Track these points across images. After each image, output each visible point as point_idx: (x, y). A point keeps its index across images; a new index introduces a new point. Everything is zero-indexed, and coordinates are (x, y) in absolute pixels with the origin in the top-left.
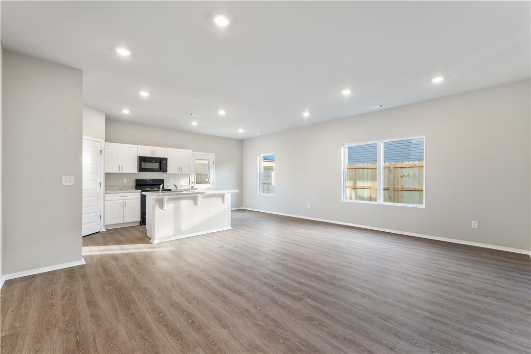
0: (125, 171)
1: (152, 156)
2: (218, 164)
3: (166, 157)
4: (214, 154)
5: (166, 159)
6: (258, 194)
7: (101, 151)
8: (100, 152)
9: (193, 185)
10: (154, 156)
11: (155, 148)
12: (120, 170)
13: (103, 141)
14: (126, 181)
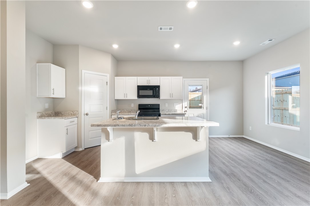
0: (128, 98)
1: (148, 85)
2: (212, 89)
3: (159, 85)
4: (208, 79)
5: (158, 87)
6: (266, 123)
7: (107, 82)
8: (106, 84)
9: (186, 109)
10: (150, 85)
11: (150, 78)
12: (125, 97)
13: (108, 75)
14: (132, 105)
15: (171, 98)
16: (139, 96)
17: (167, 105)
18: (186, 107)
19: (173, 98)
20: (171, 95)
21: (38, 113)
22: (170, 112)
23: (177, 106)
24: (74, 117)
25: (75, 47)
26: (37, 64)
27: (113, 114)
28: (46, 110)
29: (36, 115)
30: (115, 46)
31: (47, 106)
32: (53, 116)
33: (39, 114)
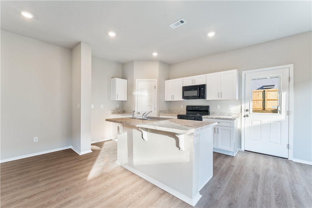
0: (175, 100)
1: (193, 85)
3: (205, 84)
4: (292, 66)
5: (205, 86)
7: (155, 86)
8: (154, 88)
9: (247, 113)
10: (195, 85)
11: (195, 77)
12: (172, 99)
13: (156, 80)
14: (182, 107)
15: (219, 99)
16: (184, 97)
17: (219, 107)
18: (247, 110)
19: (222, 99)
20: (220, 94)
21: (112, 110)
22: (223, 116)
23: (232, 108)
24: (130, 114)
25: (131, 62)
26: (112, 79)
27: (160, 114)
28: (117, 109)
29: (111, 112)
30: (155, 54)
31: (118, 106)
32: (122, 113)
33: (112, 112)
